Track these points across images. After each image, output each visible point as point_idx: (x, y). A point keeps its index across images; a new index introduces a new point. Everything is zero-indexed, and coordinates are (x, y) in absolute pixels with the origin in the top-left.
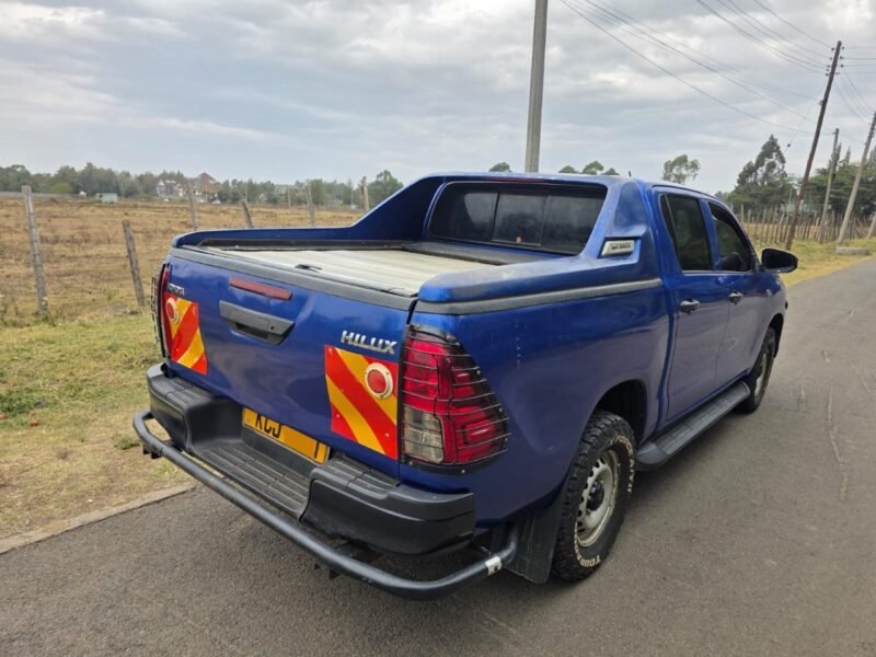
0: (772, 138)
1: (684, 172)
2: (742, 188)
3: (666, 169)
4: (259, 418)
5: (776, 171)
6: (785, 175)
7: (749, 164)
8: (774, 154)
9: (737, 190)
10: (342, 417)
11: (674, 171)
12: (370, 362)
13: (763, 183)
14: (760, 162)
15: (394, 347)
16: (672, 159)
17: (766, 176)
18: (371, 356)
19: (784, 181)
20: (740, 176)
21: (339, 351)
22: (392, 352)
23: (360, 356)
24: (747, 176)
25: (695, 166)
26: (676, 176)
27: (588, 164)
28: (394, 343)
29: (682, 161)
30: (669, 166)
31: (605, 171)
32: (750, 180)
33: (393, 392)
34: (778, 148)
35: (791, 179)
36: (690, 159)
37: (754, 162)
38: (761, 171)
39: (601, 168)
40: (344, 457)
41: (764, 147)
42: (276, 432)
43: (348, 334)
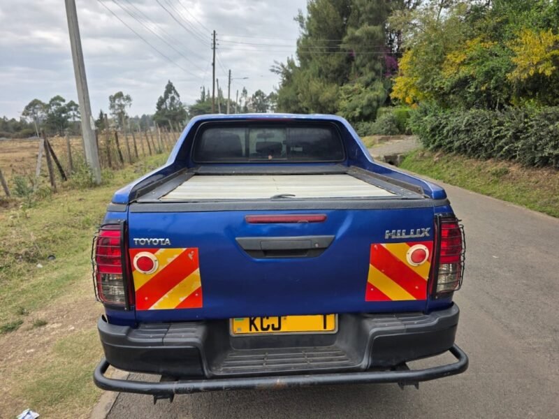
0: (169, 82)
1: (123, 103)
2: (160, 112)
3: (111, 100)
4: (252, 323)
5: (176, 101)
6: (180, 104)
7: (161, 98)
8: (173, 92)
9: (157, 113)
10: (376, 289)
11: (117, 102)
12: (411, 245)
13: (170, 108)
14: (166, 96)
15: (428, 232)
16: (114, 95)
17: (171, 105)
18: (411, 242)
19: (182, 108)
20: (158, 104)
21: (384, 245)
22: (428, 235)
23: (404, 244)
24: (161, 105)
25: (128, 98)
26: (119, 105)
27: (53, 97)
28: (428, 229)
29: (120, 95)
30: (113, 99)
31: (67, 102)
32: (164, 107)
33: (428, 260)
34: (174, 88)
35: (184, 106)
36: (125, 94)
37: (163, 96)
38: (168, 101)
39: (64, 101)
40: (368, 316)
41: (167, 87)
42: (276, 326)
43: (391, 232)
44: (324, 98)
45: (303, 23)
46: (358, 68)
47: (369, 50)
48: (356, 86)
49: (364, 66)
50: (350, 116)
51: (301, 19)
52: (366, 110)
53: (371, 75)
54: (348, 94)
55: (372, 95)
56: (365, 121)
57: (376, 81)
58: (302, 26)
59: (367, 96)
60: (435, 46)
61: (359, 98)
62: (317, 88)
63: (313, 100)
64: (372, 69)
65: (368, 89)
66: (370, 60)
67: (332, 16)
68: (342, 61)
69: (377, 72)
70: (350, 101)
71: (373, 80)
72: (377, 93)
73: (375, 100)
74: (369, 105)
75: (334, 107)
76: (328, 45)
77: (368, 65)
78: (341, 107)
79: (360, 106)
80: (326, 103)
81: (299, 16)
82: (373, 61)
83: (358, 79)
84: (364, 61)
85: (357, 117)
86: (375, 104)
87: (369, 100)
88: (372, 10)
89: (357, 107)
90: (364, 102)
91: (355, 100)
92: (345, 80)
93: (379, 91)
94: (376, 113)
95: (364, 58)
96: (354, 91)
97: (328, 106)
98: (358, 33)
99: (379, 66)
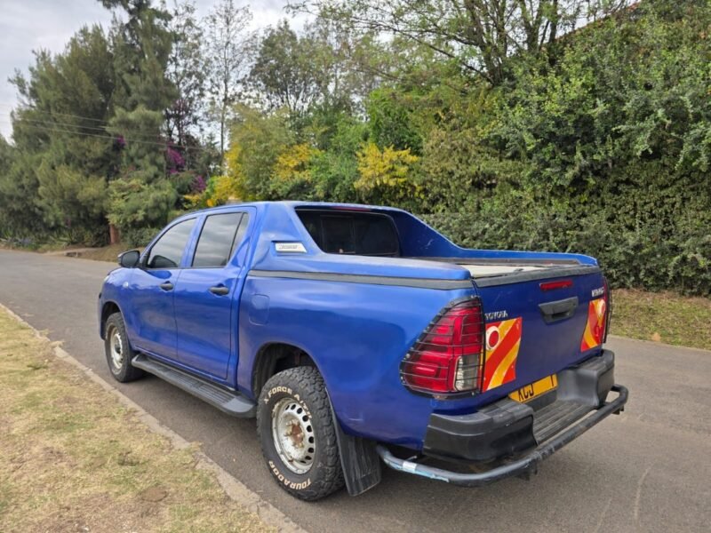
42: (532, 392)
44: (86, 195)
45: (24, 88)
46: (132, 159)
47: (145, 139)
48: (133, 182)
49: (141, 157)
50: (128, 220)
51: (20, 82)
52: (153, 212)
53: (152, 170)
54: (123, 191)
55: (158, 194)
56: (153, 227)
57: (160, 178)
58: (23, 92)
59: (152, 195)
60: (266, 147)
61: (141, 198)
62: (72, 180)
63: (66, 197)
64: (153, 162)
65: (152, 186)
66: (149, 152)
67: (86, 88)
68: (108, 148)
69: (160, 167)
70: (127, 201)
71: (156, 176)
72: (166, 193)
73: (163, 201)
74: (157, 207)
75: (102, 207)
76: (80, 124)
77: (147, 157)
78: (113, 208)
79: (143, 208)
80: (88, 202)
81: (18, 78)
82: (153, 154)
83: (135, 173)
84: (141, 152)
85: (140, 222)
86: (164, 206)
87: (156, 201)
88: (147, 92)
89: (139, 208)
90: (150, 203)
91: (134, 200)
92: (113, 173)
93: (168, 190)
94: (166, 216)
95: (140, 148)
96: (131, 187)
97: (93, 206)
98: (132, 116)
99: (161, 160)
